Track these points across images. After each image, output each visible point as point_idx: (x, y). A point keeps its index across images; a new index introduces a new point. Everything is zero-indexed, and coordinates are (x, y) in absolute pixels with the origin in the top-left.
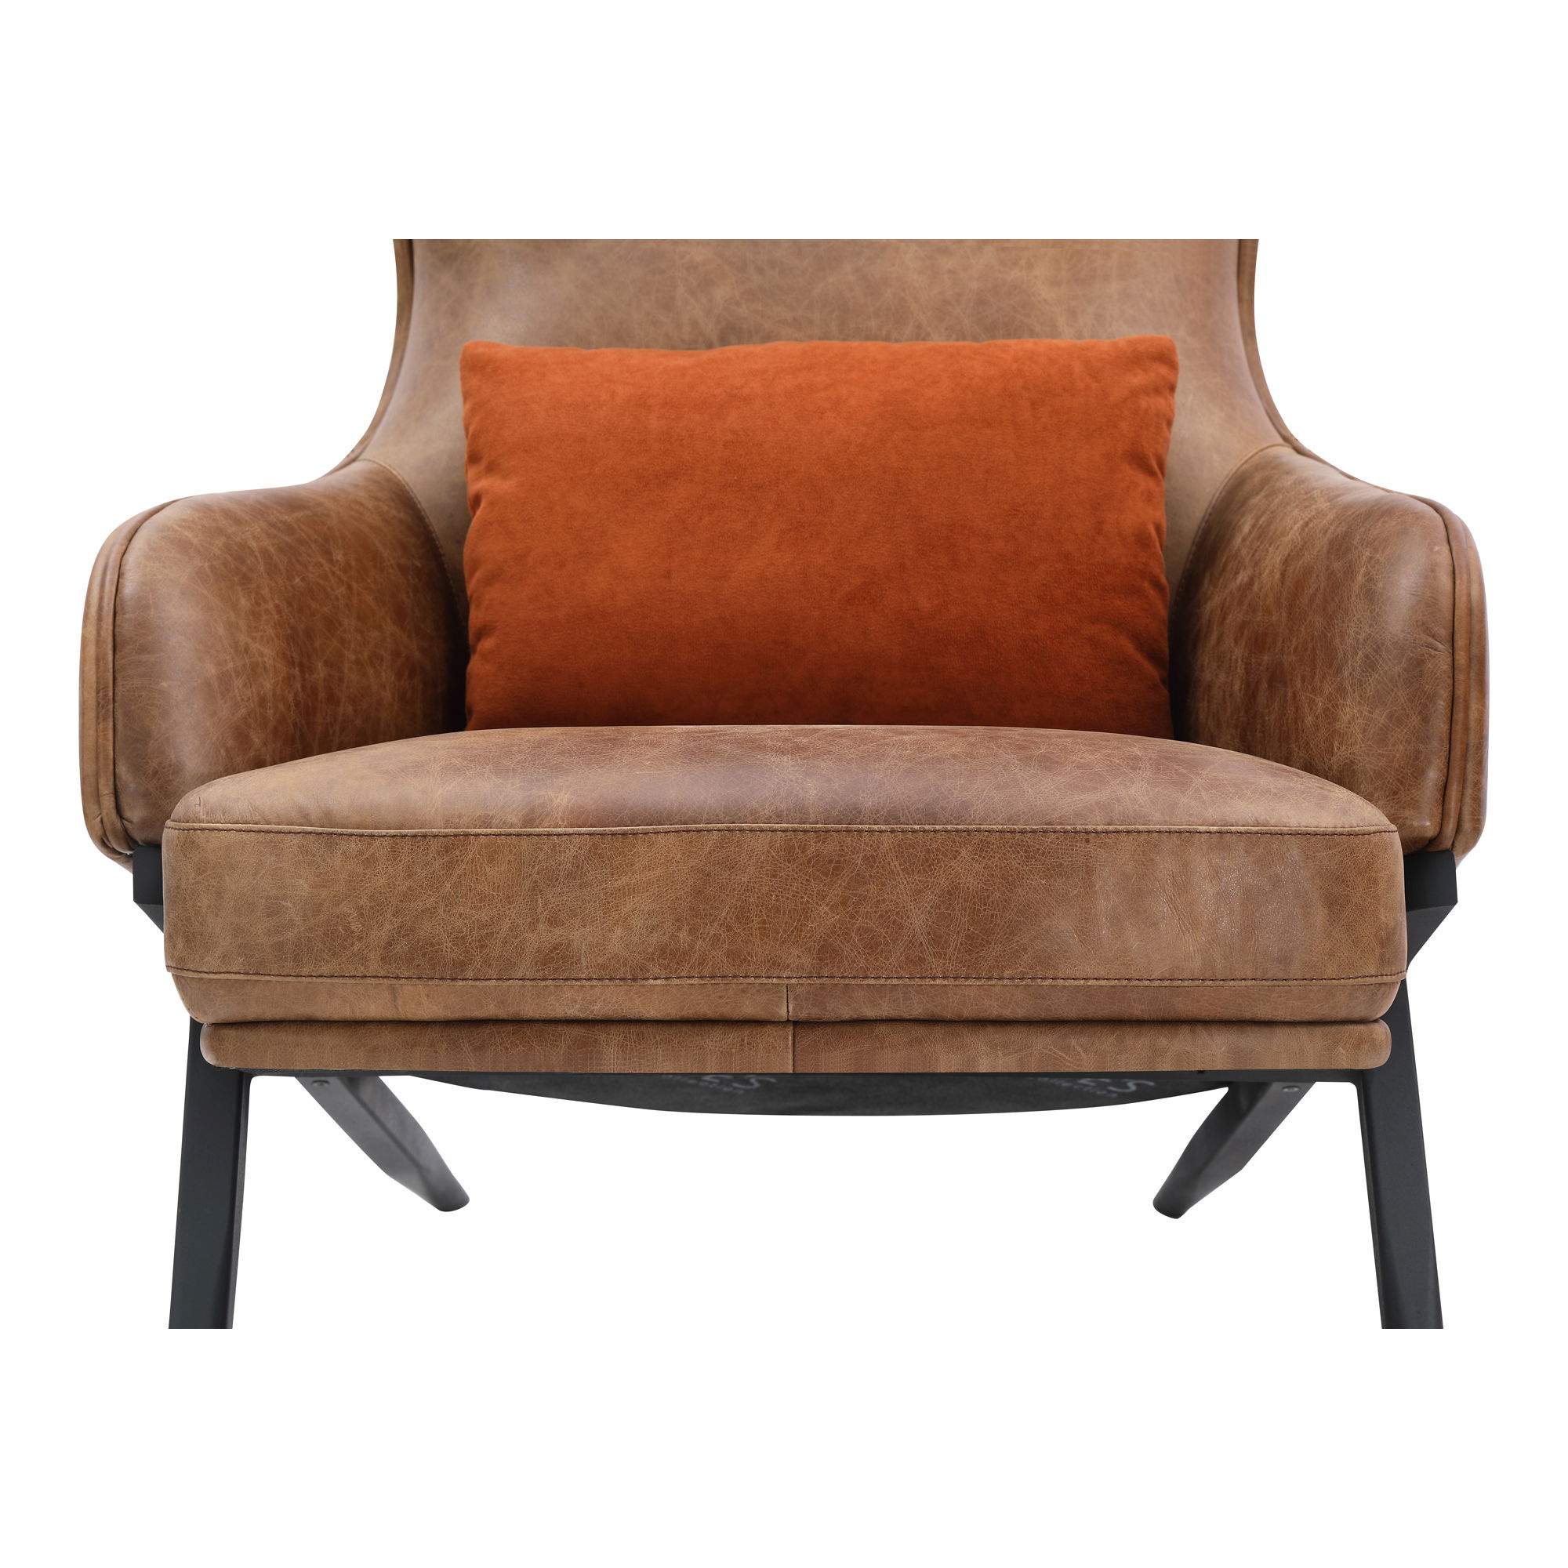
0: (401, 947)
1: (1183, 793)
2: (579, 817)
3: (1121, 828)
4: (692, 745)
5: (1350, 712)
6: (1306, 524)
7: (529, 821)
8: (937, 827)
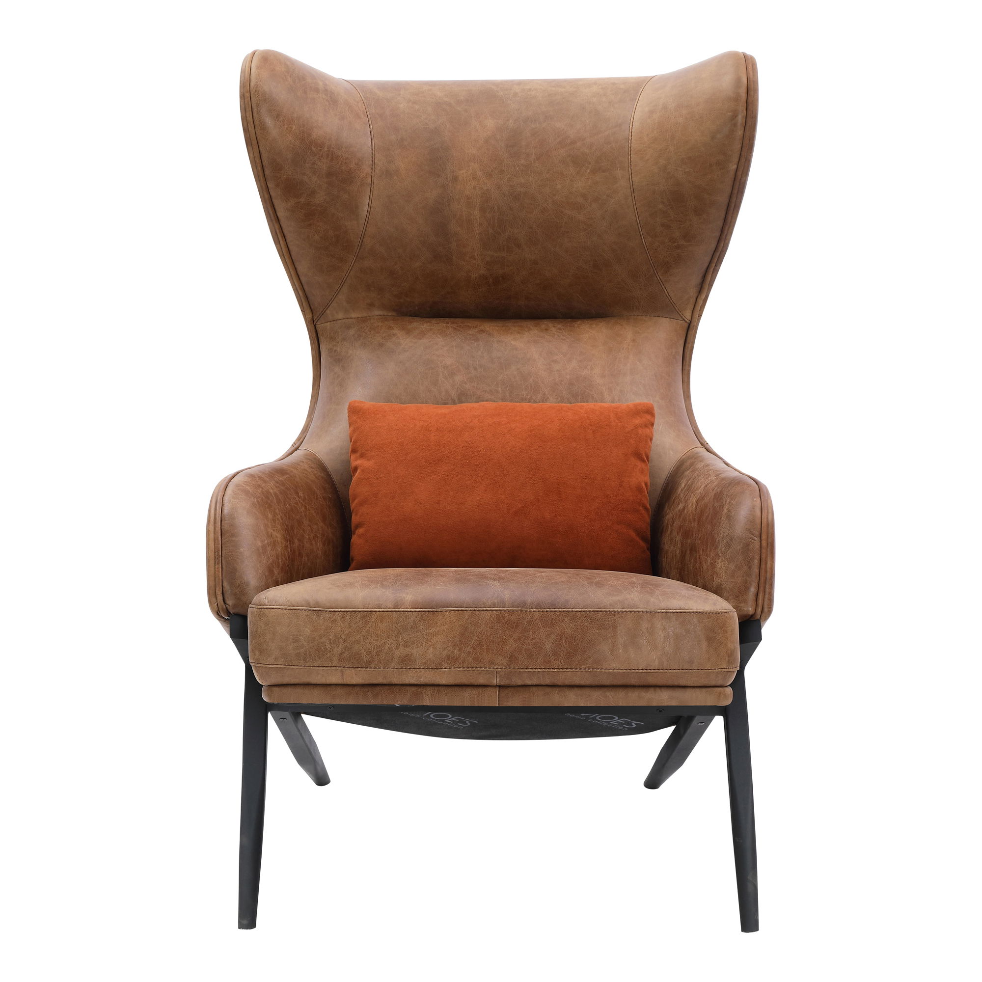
0: (346, 655)
1: (652, 596)
2: (415, 605)
3: (627, 610)
4: (458, 576)
5: (720, 564)
6: (706, 486)
7: (396, 606)
8: (556, 610)
